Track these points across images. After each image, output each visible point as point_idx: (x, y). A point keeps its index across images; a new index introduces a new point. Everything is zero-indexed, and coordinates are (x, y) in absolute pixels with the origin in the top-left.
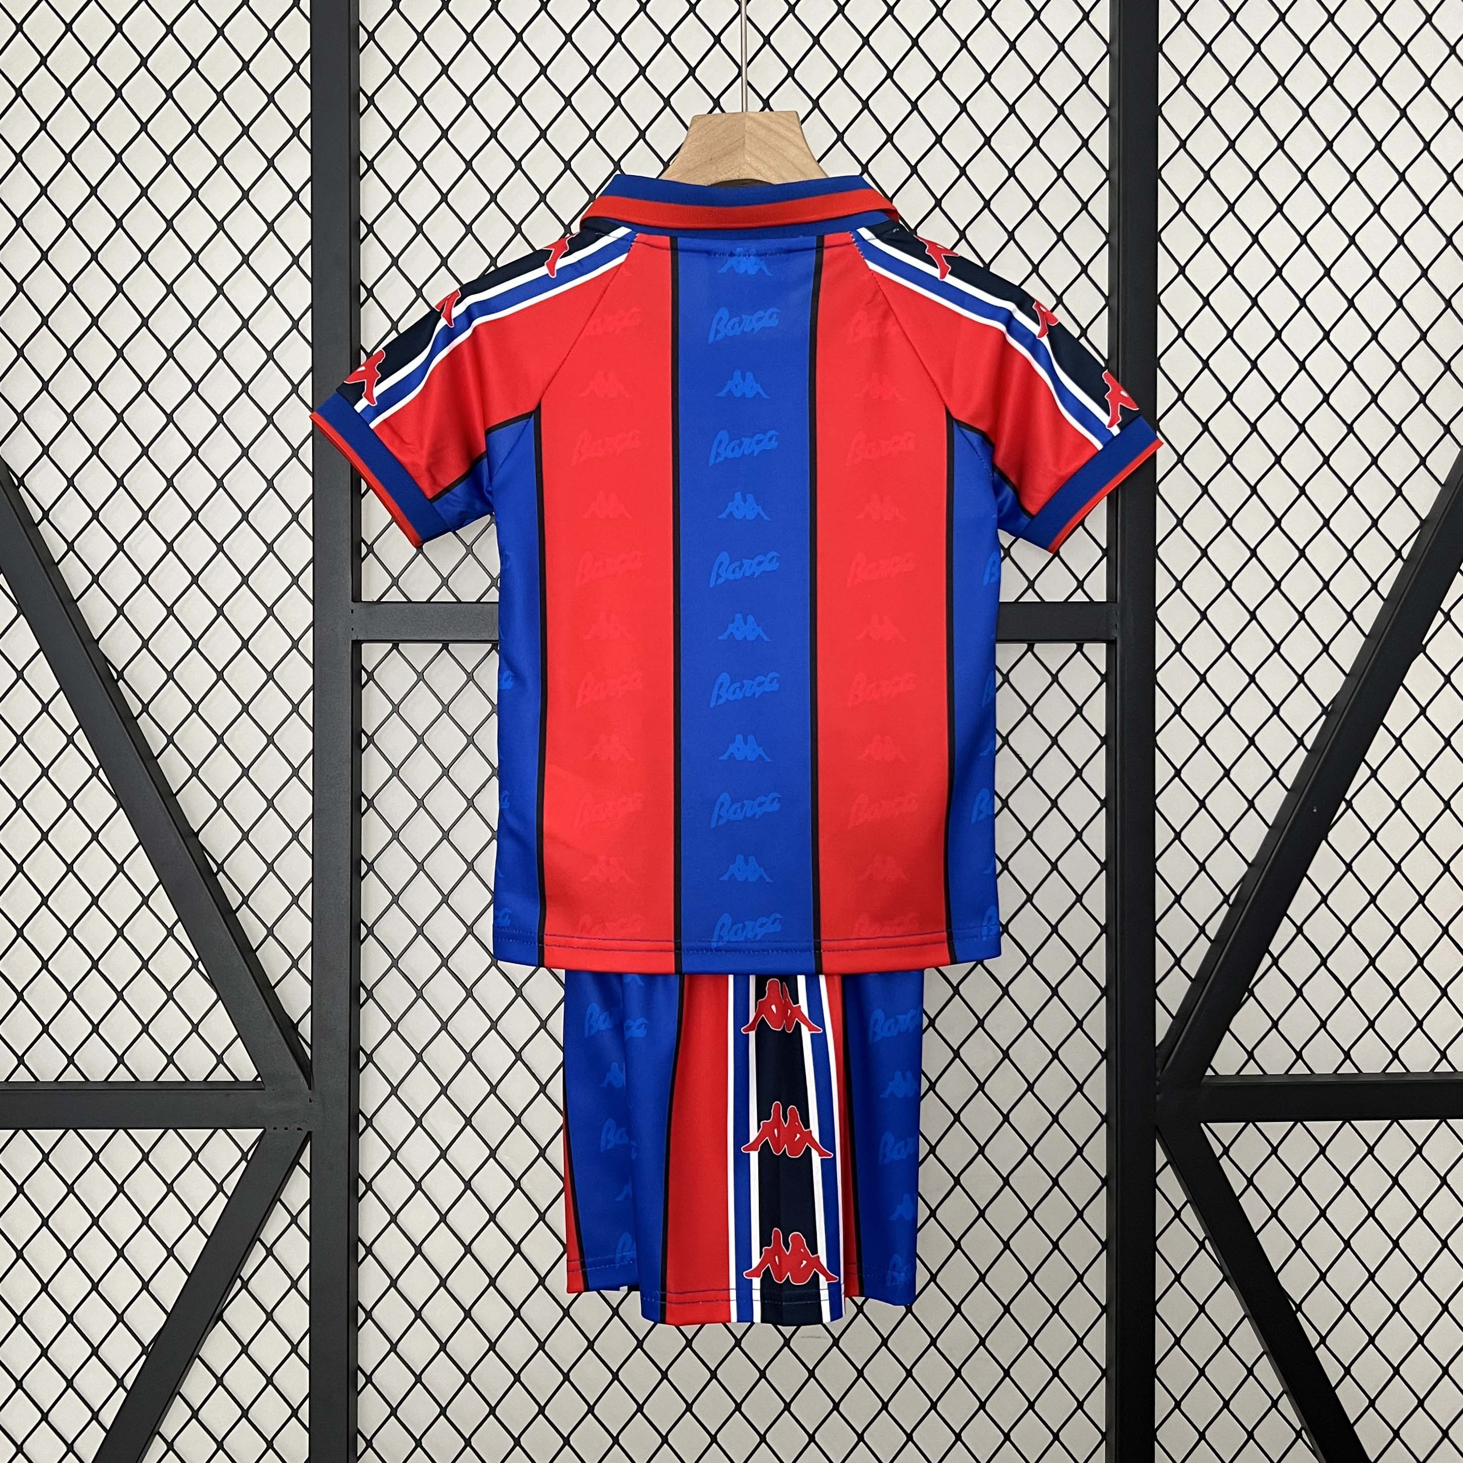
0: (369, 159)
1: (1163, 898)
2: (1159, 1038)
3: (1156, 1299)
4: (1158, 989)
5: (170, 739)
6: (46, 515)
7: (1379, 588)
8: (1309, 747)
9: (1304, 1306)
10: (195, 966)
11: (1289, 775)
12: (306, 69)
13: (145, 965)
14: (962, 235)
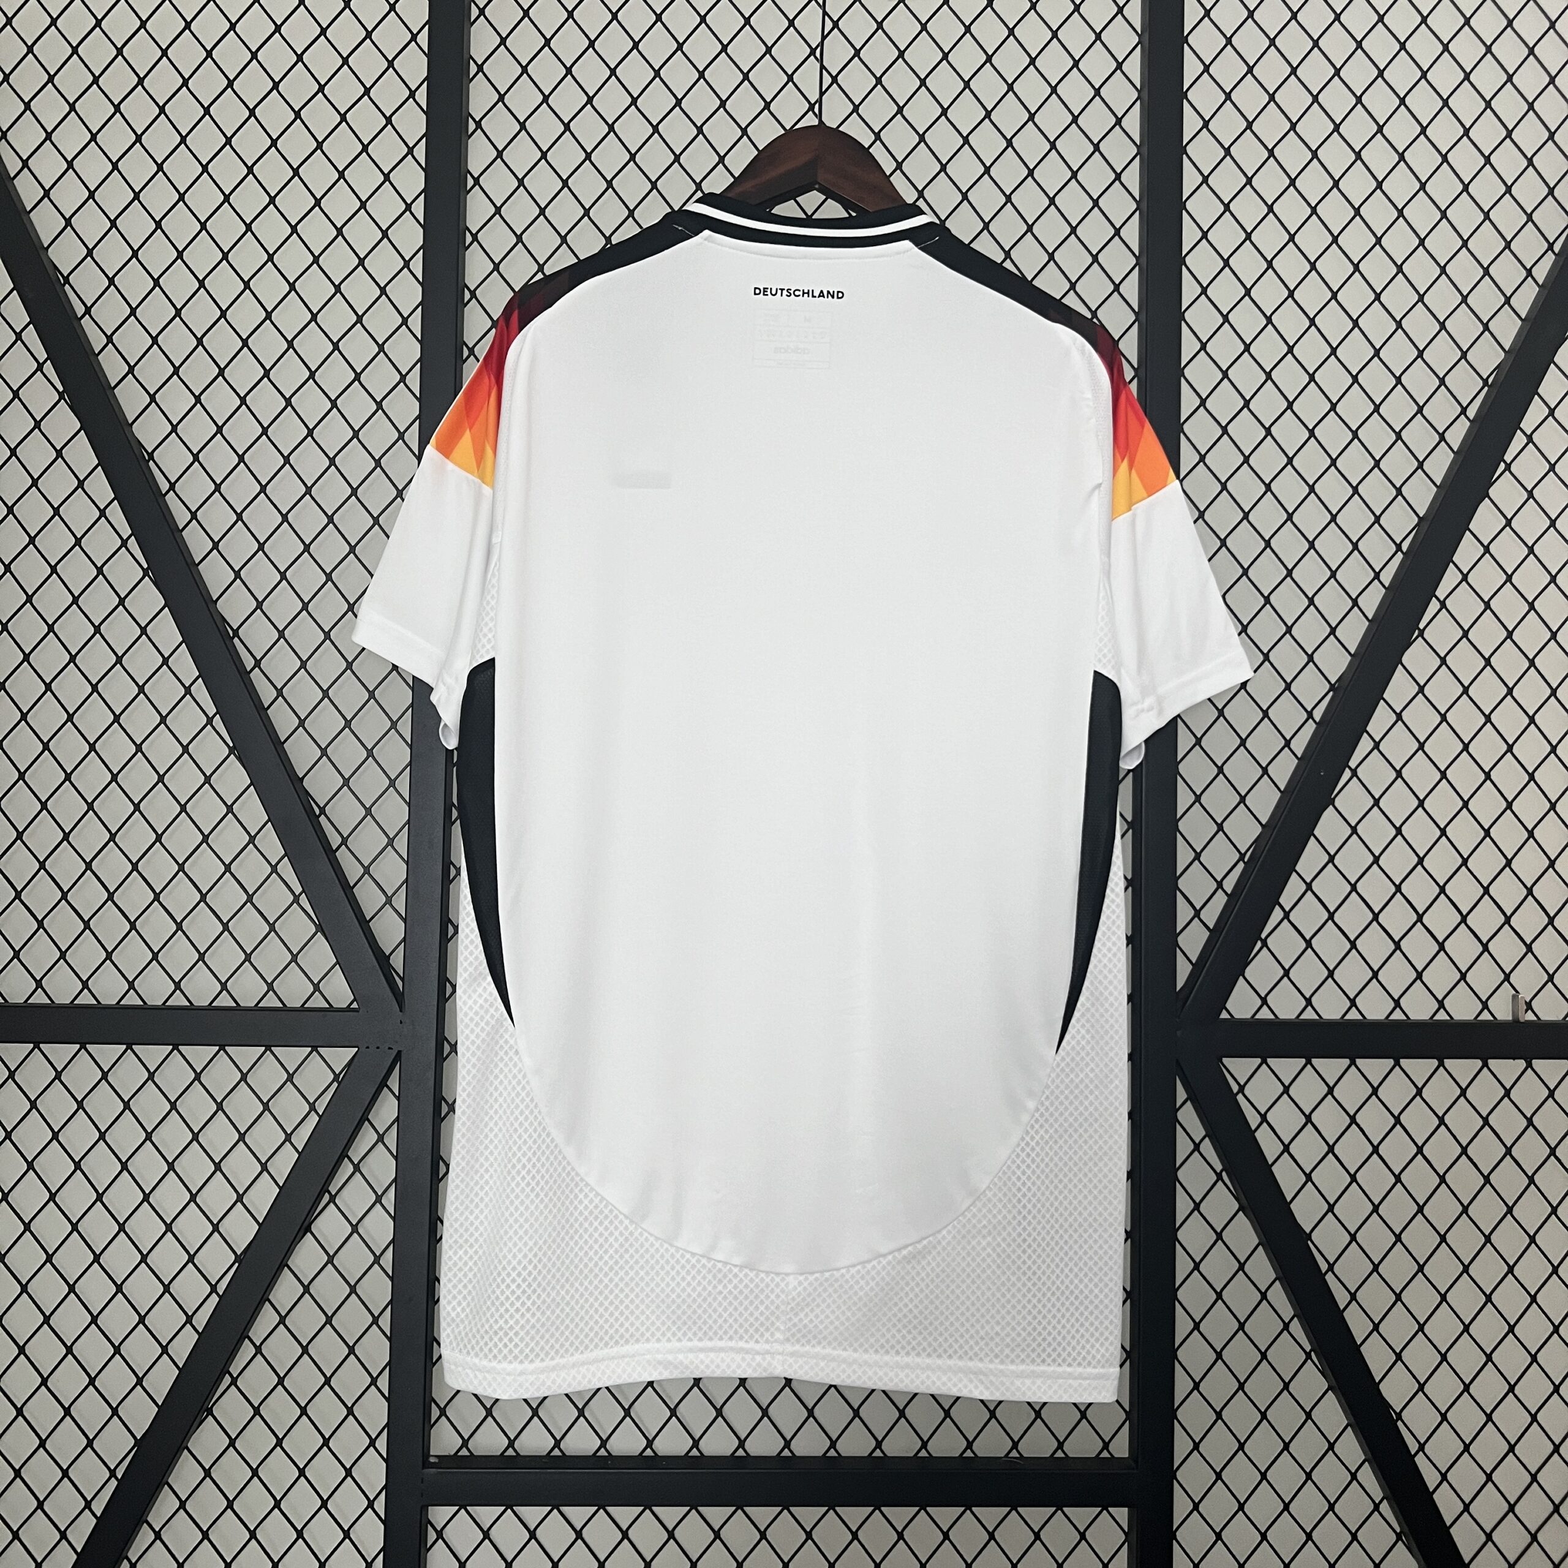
0: (476, 176)
1: (1184, 856)
2: (1180, 984)
3: (1177, 1225)
4: (1180, 939)
5: (280, 693)
6: (172, 486)
7: (1381, 578)
8: (1317, 720)
9: (1314, 1236)
10: (296, 899)
11: (1300, 745)
12: (422, 96)
13: (250, 898)
14: (1008, 255)
